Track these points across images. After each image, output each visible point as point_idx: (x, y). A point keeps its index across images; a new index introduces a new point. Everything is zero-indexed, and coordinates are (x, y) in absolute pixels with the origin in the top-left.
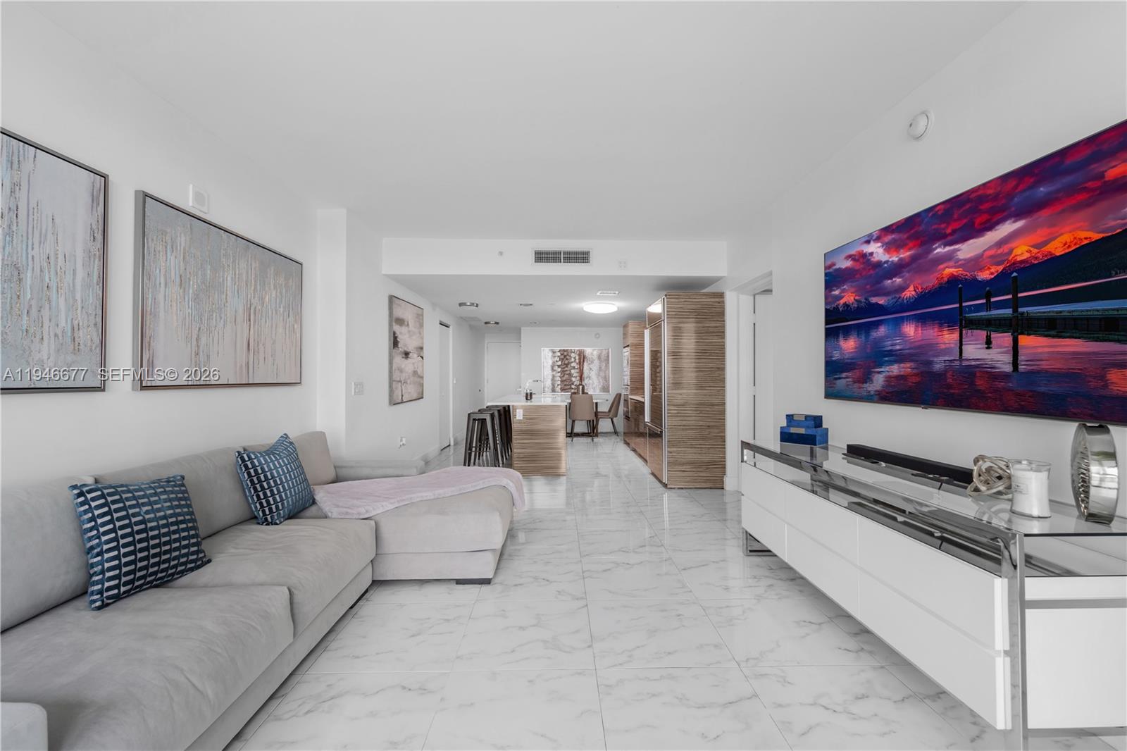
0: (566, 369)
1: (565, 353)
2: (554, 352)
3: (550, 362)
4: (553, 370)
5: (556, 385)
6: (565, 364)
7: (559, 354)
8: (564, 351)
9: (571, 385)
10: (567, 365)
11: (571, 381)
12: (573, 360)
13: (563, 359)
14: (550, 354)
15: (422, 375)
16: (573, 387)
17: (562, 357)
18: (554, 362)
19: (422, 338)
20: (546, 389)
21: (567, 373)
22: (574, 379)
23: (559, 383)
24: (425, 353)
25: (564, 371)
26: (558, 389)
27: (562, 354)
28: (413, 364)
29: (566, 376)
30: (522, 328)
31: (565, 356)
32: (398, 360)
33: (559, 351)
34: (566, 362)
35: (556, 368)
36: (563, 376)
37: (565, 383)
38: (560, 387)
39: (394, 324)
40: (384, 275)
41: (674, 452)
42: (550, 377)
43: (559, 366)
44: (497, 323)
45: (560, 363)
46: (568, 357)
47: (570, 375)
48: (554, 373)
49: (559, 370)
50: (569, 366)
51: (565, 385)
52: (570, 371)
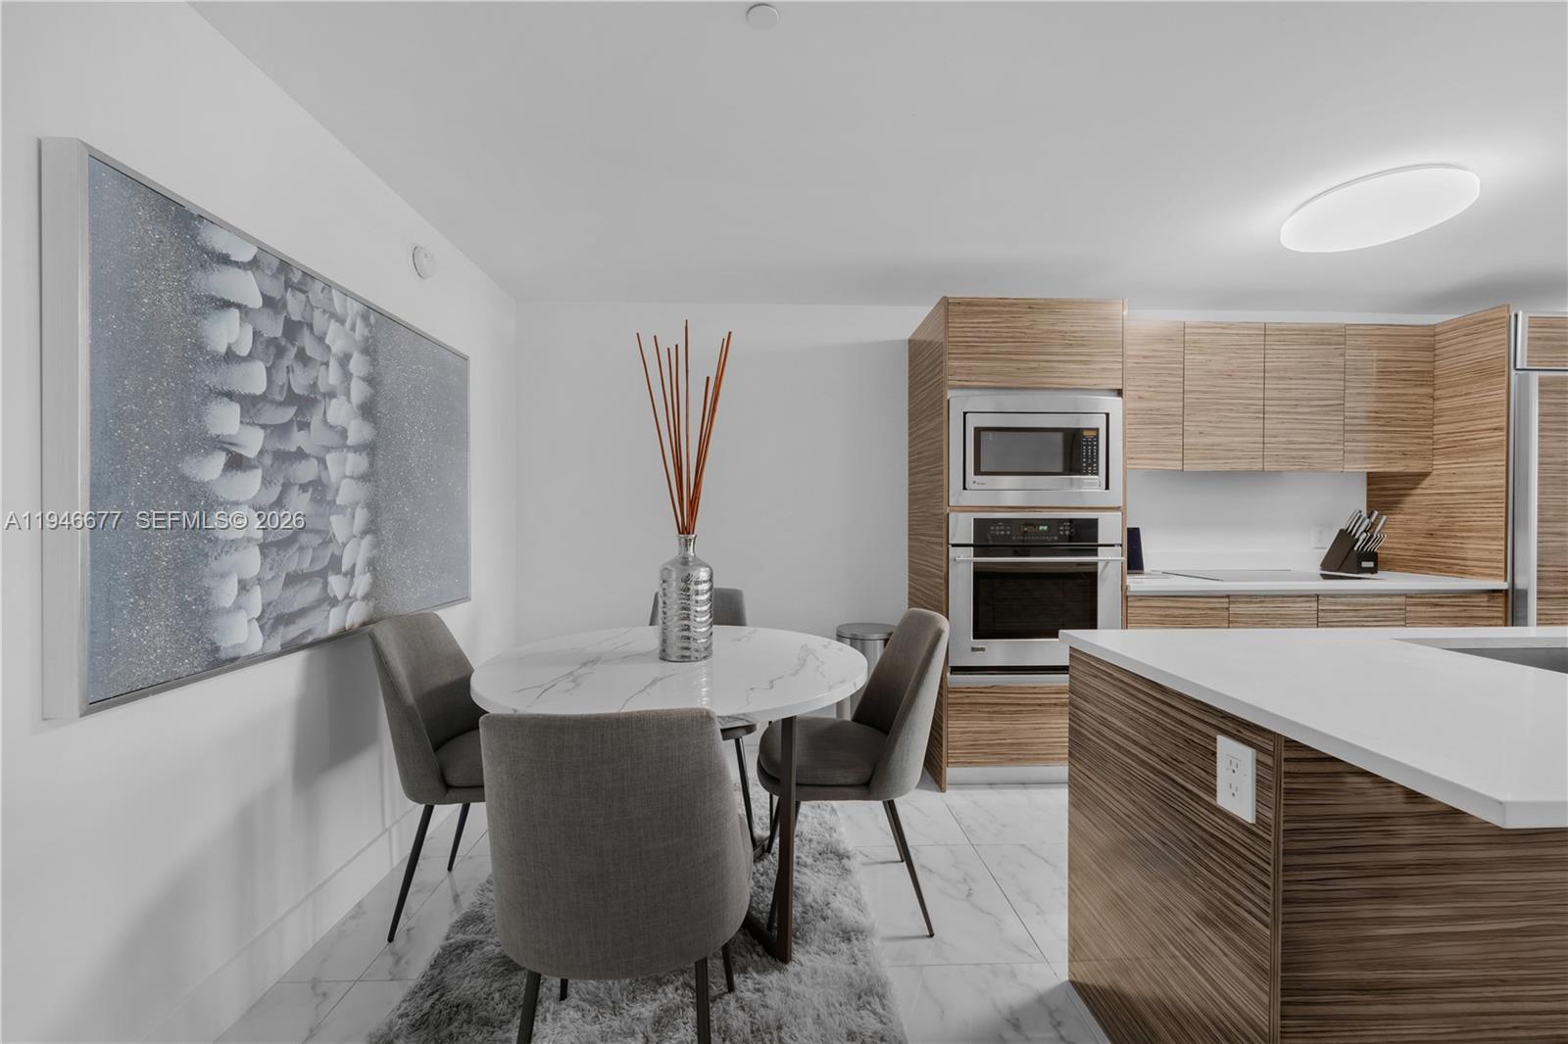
0: (298, 439)
1: (295, 306)
5: (228, 593)
6: (292, 398)
9: (323, 574)
11: (328, 540)
12: (332, 377)
16: (337, 585)
17: (274, 329)
21: (306, 471)
22: (338, 526)
23: (251, 562)
25: (283, 457)
27: (269, 302)
29: (300, 503)
31: (292, 329)
34: (300, 382)
36: (279, 504)
38: (256, 600)
43: (250, 405)
46: (307, 340)
47: (318, 488)
51: (293, 580)
52: (322, 461)
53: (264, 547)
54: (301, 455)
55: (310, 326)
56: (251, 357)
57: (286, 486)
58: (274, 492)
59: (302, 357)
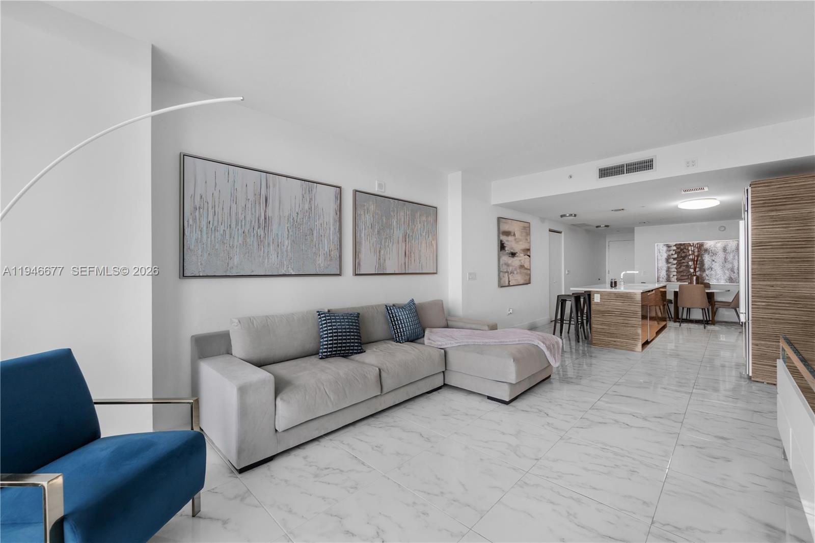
0: (683, 261)
1: (682, 247)
2: (669, 246)
3: (665, 256)
4: (667, 261)
5: (672, 276)
6: (681, 257)
7: (675, 248)
8: (681, 244)
10: (684, 258)
12: (690, 252)
13: (679, 252)
14: (665, 248)
15: (529, 268)
17: (679, 250)
18: (669, 255)
19: (529, 243)
20: (661, 279)
21: (685, 264)
22: (692, 270)
23: (675, 273)
24: (533, 253)
25: (680, 263)
26: (674, 279)
27: (677, 248)
28: (520, 260)
29: (684, 268)
30: (636, 228)
31: (682, 250)
32: (506, 259)
33: (675, 245)
34: (683, 255)
35: (671, 260)
36: (680, 268)
37: (682, 274)
38: (675, 277)
39: (501, 235)
40: (493, 205)
41: (762, 345)
42: (665, 269)
43: (674, 259)
44: (606, 226)
45: (676, 256)
46: (685, 250)
47: (688, 267)
48: (669, 265)
49: (675, 262)
50: (686, 259)
51: (681, 276)
52: (688, 263)
53: (677, 272)
54: (683, 262)
55: (685, 249)
56: (675, 254)
57: (681, 266)
58: (678, 267)
59: (684, 252)
